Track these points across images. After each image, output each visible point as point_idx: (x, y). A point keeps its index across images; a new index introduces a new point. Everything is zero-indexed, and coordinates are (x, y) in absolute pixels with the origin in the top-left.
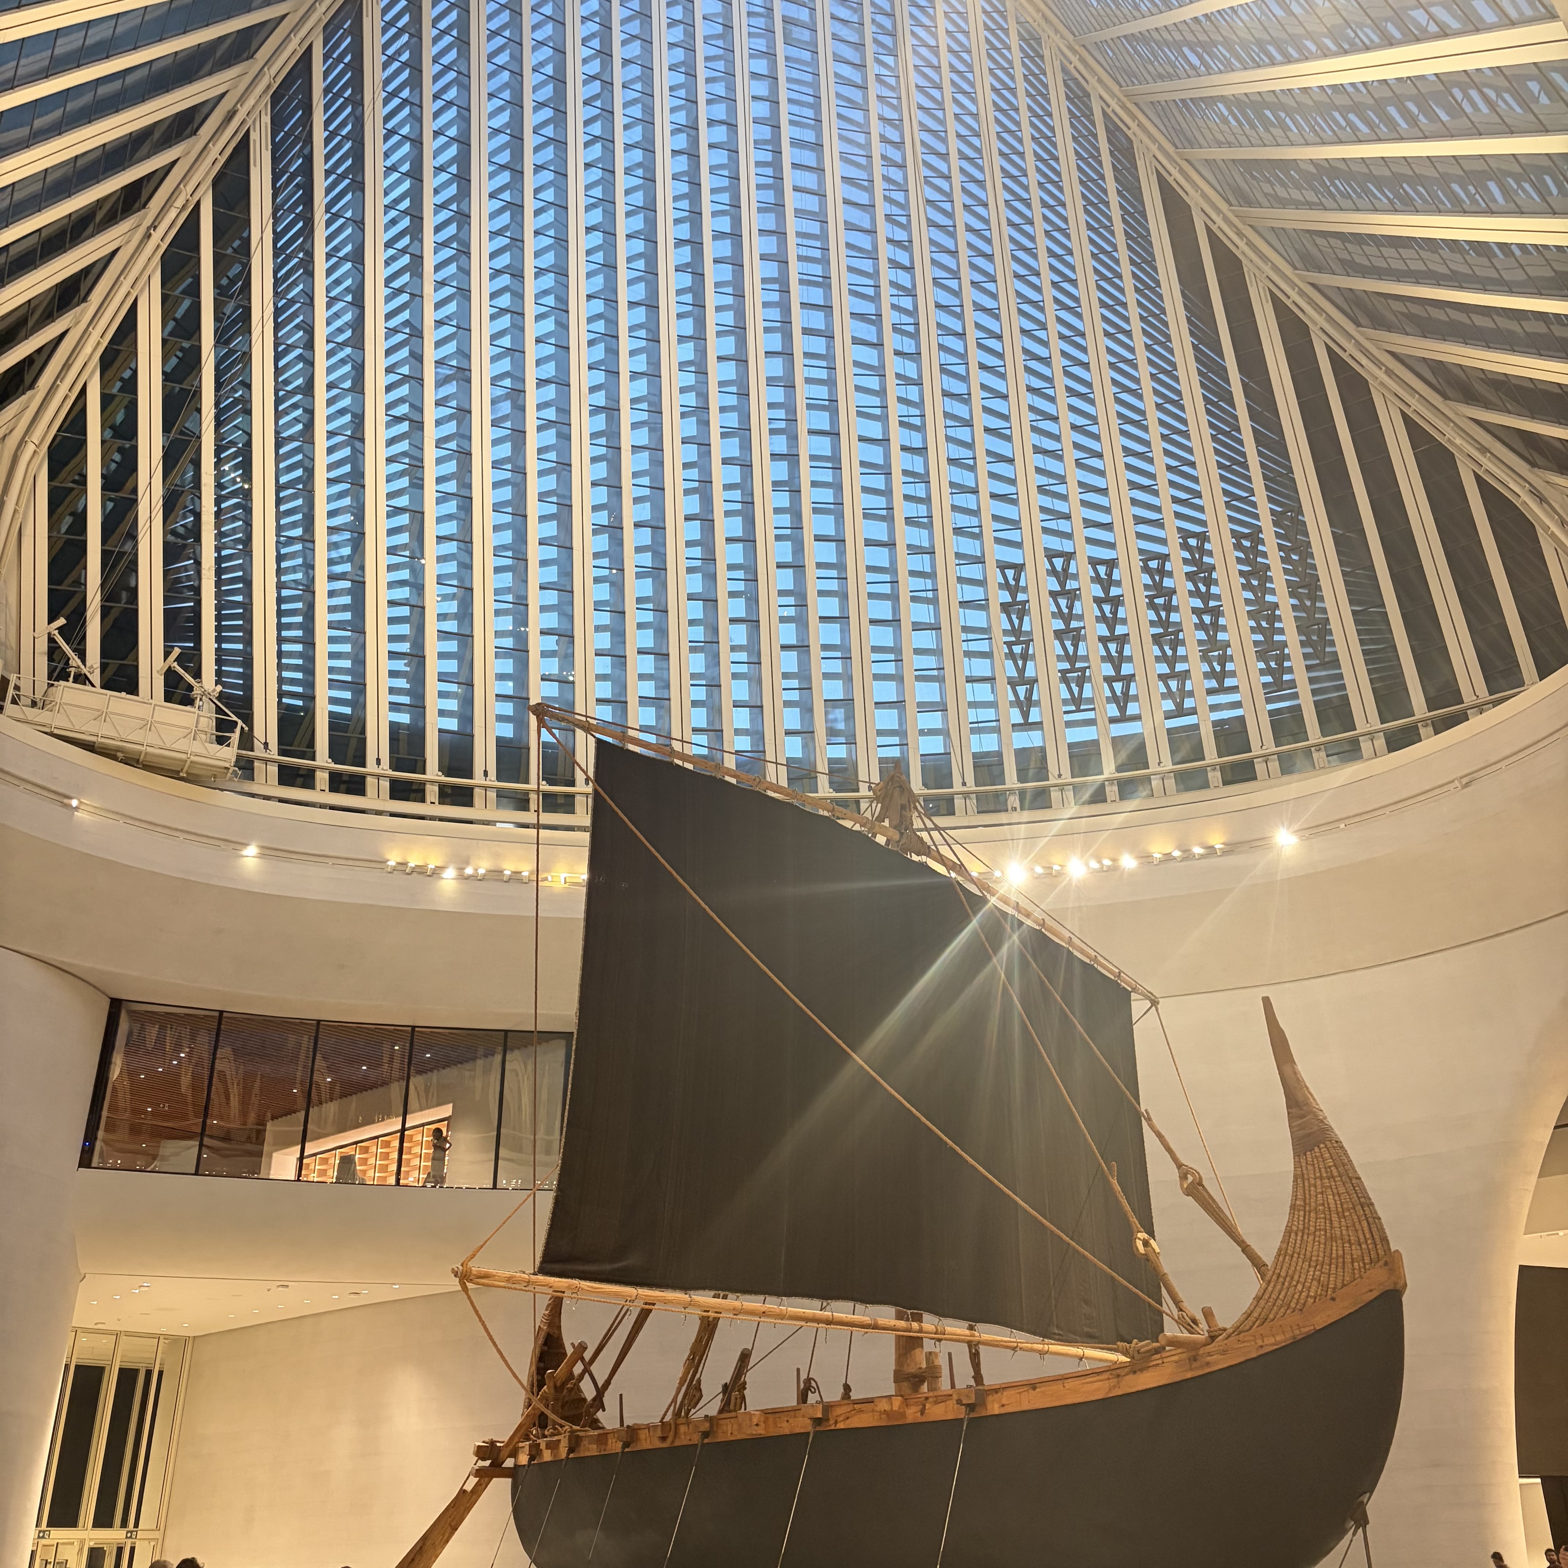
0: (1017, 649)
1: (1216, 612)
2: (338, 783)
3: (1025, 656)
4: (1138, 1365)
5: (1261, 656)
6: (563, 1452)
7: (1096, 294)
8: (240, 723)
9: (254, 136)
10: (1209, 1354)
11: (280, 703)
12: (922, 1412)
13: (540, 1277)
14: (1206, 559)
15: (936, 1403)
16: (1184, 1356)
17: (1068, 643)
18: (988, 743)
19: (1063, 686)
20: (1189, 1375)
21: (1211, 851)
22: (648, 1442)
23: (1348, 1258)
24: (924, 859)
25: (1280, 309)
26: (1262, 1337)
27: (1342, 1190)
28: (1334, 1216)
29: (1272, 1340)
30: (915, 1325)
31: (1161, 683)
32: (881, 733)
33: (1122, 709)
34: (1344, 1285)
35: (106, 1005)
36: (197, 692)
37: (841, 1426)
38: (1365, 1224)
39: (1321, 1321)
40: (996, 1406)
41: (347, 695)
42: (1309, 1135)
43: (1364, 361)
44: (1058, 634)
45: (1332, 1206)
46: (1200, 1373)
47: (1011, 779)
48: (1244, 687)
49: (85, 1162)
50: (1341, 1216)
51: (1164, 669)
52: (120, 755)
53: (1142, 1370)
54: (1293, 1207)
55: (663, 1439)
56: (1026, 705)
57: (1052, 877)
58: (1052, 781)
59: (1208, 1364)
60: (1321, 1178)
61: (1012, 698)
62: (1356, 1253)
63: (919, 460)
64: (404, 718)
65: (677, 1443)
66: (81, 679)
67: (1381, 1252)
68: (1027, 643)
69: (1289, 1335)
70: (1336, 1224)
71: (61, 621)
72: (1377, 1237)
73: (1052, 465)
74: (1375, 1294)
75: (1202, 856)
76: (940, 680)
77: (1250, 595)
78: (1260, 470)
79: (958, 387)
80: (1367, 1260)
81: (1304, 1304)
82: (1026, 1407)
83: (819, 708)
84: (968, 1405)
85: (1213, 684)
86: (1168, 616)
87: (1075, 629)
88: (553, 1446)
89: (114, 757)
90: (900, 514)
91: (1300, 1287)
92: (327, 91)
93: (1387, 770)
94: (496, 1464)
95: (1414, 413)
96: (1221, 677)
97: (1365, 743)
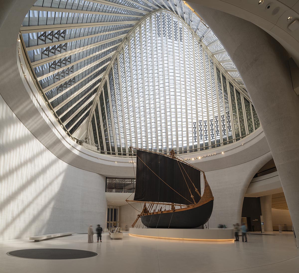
1: (218, 126)
2: (130, 155)
3: (196, 134)
4: (188, 207)
5: (223, 131)
6: (146, 215)
9: (107, 80)
13: (134, 201)
14: (217, 119)
16: (192, 206)
17: (201, 132)
18: (191, 144)
19: (200, 137)
22: (152, 214)
24: (175, 159)
25: (230, 83)
28: (208, 193)
31: (211, 136)
33: (206, 139)
34: (208, 200)
35: (106, 177)
37: (164, 213)
38: (210, 194)
39: (205, 203)
40: (176, 211)
43: (239, 90)
44: (200, 130)
47: (193, 148)
48: (220, 135)
49: (106, 191)
51: (211, 134)
54: (204, 193)
56: (195, 140)
57: (197, 159)
58: (198, 148)
59: (194, 207)
60: (207, 190)
67: (212, 197)
68: (196, 132)
75: (213, 156)
80: (210, 197)
84: (173, 211)
88: (145, 214)
92: (114, 73)
93: (235, 143)
94: (140, 216)
95: (245, 96)
96: (218, 134)
97: (233, 141)
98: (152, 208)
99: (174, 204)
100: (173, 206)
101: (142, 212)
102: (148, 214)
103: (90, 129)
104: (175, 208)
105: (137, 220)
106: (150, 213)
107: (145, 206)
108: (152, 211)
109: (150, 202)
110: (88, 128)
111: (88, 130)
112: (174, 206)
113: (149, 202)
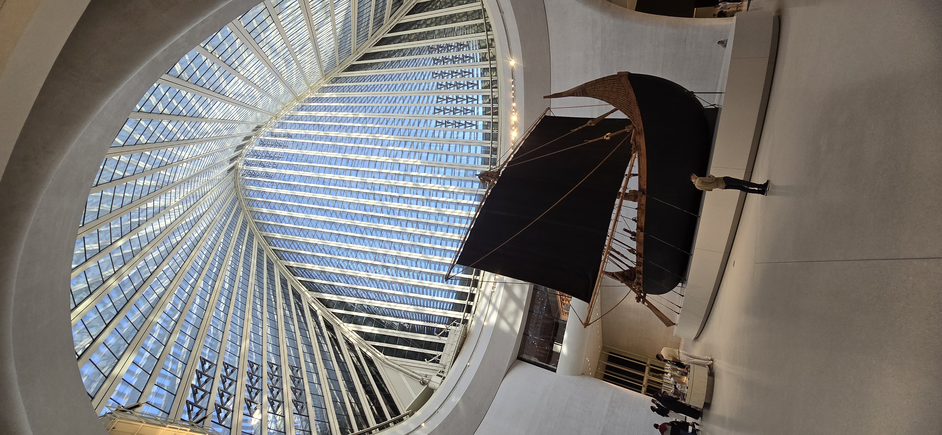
0: (457, 125)
1: (453, 72)
3: (459, 123)
4: (638, 148)
5: (464, 61)
7: (371, 92)
8: (454, 322)
9: (318, 297)
10: (639, 129)
11: (452, 310)
12: (643, 205)
13: (590, 303)
14: (439, 73)
15: (641, 201)
16: (638, 136)
17: (457, 111)
18: (480, 135)
19: (468, 114)
20: (643, 135)
21: (513, 83)
22: (641, 260)
23: (617, 87)
25: (377, 45)
26: (636, 114)
27: (599, 86)
28: (606, 89)
29: (637, 112)
30: (621, 195)
31: (470, 89)
32: (475, 163)
33: (475, 100)
34: (625, 90)
35: (518, 360)
36: (446, 331)
37: (643, 225)
38: (609, 81)
40: (644, 187)
41: (451, 293)
42: (582, 92)
43: (392, 24)
44: (454, 114)
45: (603, 89)
46: (643, 132)
47: (489, 131)
48: (472, 67)
50: (606, 87)
51: (466, 88)
52: (458, 351)
53: (640, 148)
54: (601, 100)
55: (640, 266)
56: (472, 125)
57: (516, 125)
58: (491, 121)
59: (641, 130)
60: (595, 91)
61: (469, 128)
62: (616, 85)
63: (408, 143)
64: (458, 281)
65: (642, 262)
66: (440, 357)
67: (617, 78)
68: (456, 122)
69: (636, 107)
70: (608, 89)
71: (426, 360)
72: (613, 78)
73: (412, 109)
74: (629, 82)
75: (515, 85)
76: (463, 146)
77: (449, 62)
78: (418, 56)
79: (391, 130)
80: (619, 82)
81: (629, 101)
82: (645, 179)
83: (466, 178)
84: (643, 194)
85: (471, 75)
86: (453, 85)
87: (454, 109)
89: (459, 353)
90: (421, 150)
91: (624, 102)
93: (497, 32)
94: (642, 297)
95: (405, 13)
96: (469, 73)
97: (489, 37)
98: (623, 256)
99: (621, 190)
100: (627, 196)
101: (630, 286)
102: (639, 272)
103: (399, 363)
104: (635, 191)
105: (650, 306)
106: (638, 264)
107: (613, 275)
108: (634, 257)
109: (603, 257)
110: (397, 369)
111: (401, 371)
112: (627, 191)
113: (602, 259)
